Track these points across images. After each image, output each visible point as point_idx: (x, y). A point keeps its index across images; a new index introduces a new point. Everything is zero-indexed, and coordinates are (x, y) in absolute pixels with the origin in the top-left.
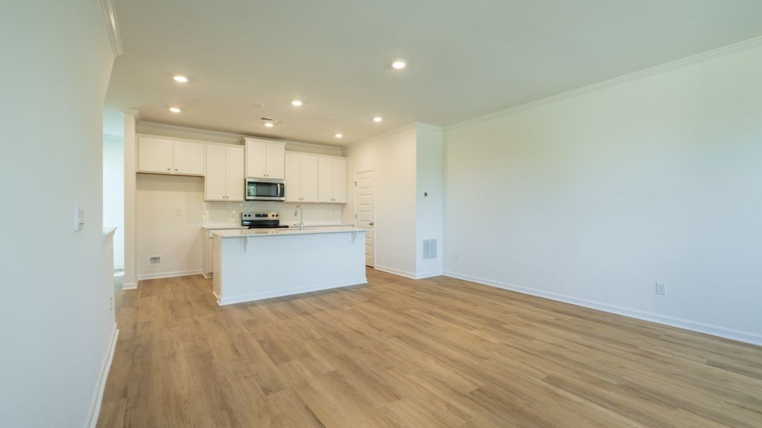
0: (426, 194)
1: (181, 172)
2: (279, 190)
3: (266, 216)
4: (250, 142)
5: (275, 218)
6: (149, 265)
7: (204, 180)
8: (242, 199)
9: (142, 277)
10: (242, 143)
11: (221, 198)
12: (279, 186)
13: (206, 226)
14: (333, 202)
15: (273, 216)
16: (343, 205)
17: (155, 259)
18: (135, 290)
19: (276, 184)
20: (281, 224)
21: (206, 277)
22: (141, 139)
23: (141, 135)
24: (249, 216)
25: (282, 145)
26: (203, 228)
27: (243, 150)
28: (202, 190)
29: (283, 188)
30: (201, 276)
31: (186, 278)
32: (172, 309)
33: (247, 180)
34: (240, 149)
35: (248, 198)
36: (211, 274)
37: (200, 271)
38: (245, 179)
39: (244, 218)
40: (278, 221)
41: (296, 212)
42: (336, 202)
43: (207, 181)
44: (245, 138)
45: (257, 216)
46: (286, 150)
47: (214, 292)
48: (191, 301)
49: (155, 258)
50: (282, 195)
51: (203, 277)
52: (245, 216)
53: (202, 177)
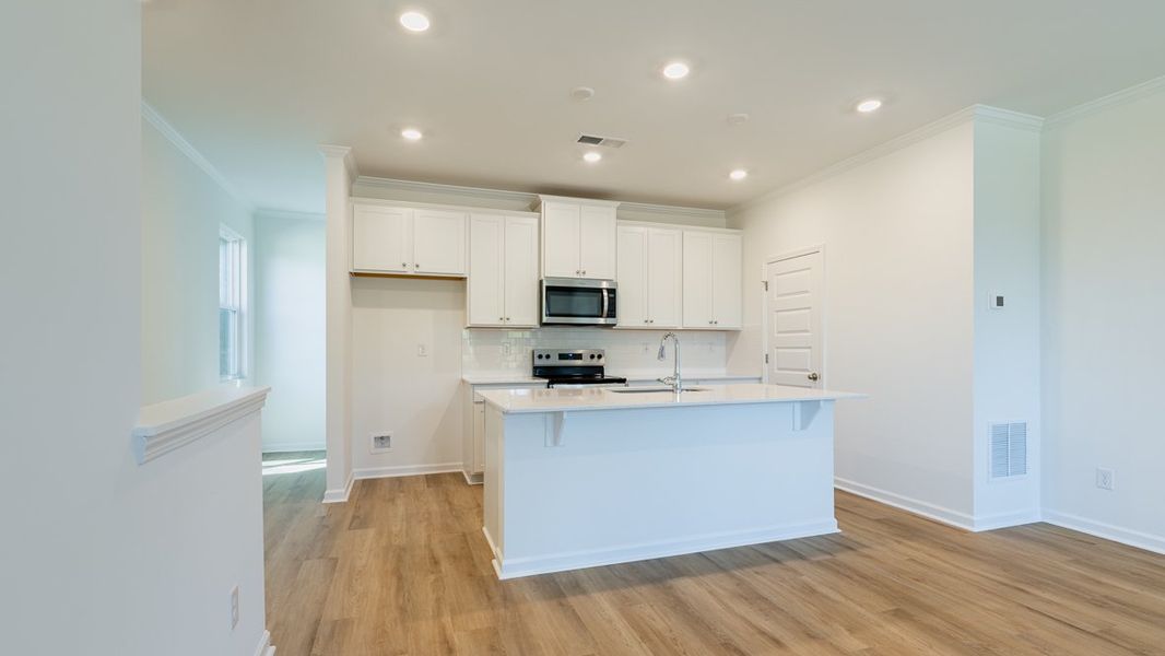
0: (1000, 301)
1: (425, 269)
2: (606, 304)
3: (579, 357)
4: (549, 204)
5: (595, 362)
6: (373, 451)
7: (464, 287)
8: (534, 322)
9: (362, 473)
10: (535, 207)
11: (495, 322)
12: (605, 294)
13: (470, 377)
14: (714, 327)
15: (592, 357)
16: (730, 334)
17: (382, 440)
18: (345, 503)
19: (600, 291)
20: (608, 374)
21: (469, 482)
22: (356, 206)
23: (358, 199)
24: (548, 357)
25: (609, 208)
26: (463, 381)
27: (536, 221)
28: (462, 303)
29: (615, 298)
30: (459, 477)
31: (434, 480)
32: (400, 578)
33: (545, 284)
34: (531, 220)
35: (545, 319)
36: (480, 476)
37: (457, 466)
38: (541, 282)
39: (539, 363)
40: (600, 369)
41: (662, 349)
42: (719, 326)
43: (471, 285)
44: (540, 196)
45: (562, 357)
46: (618, 218)
47: (484, 529)
48: (440, 553)
49: (382, 438)
50: (612, 313)
51: (464, 480)
52: (540, 357)
53: (462, 279)
